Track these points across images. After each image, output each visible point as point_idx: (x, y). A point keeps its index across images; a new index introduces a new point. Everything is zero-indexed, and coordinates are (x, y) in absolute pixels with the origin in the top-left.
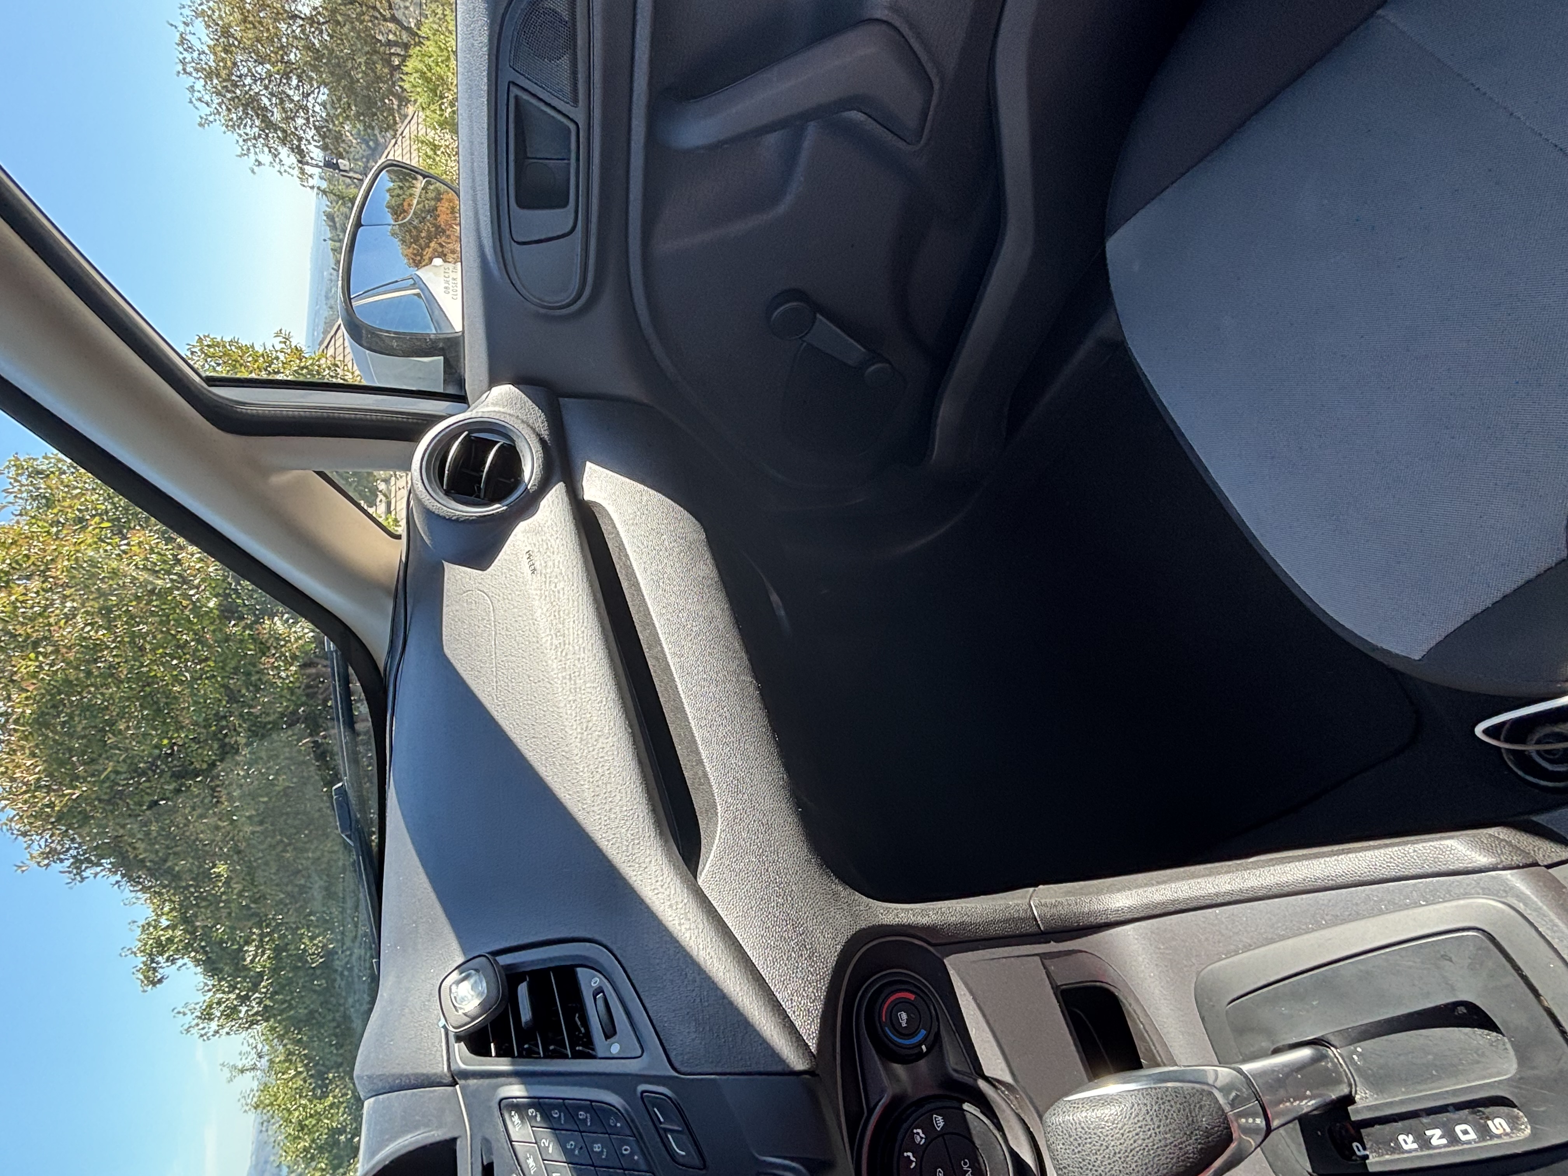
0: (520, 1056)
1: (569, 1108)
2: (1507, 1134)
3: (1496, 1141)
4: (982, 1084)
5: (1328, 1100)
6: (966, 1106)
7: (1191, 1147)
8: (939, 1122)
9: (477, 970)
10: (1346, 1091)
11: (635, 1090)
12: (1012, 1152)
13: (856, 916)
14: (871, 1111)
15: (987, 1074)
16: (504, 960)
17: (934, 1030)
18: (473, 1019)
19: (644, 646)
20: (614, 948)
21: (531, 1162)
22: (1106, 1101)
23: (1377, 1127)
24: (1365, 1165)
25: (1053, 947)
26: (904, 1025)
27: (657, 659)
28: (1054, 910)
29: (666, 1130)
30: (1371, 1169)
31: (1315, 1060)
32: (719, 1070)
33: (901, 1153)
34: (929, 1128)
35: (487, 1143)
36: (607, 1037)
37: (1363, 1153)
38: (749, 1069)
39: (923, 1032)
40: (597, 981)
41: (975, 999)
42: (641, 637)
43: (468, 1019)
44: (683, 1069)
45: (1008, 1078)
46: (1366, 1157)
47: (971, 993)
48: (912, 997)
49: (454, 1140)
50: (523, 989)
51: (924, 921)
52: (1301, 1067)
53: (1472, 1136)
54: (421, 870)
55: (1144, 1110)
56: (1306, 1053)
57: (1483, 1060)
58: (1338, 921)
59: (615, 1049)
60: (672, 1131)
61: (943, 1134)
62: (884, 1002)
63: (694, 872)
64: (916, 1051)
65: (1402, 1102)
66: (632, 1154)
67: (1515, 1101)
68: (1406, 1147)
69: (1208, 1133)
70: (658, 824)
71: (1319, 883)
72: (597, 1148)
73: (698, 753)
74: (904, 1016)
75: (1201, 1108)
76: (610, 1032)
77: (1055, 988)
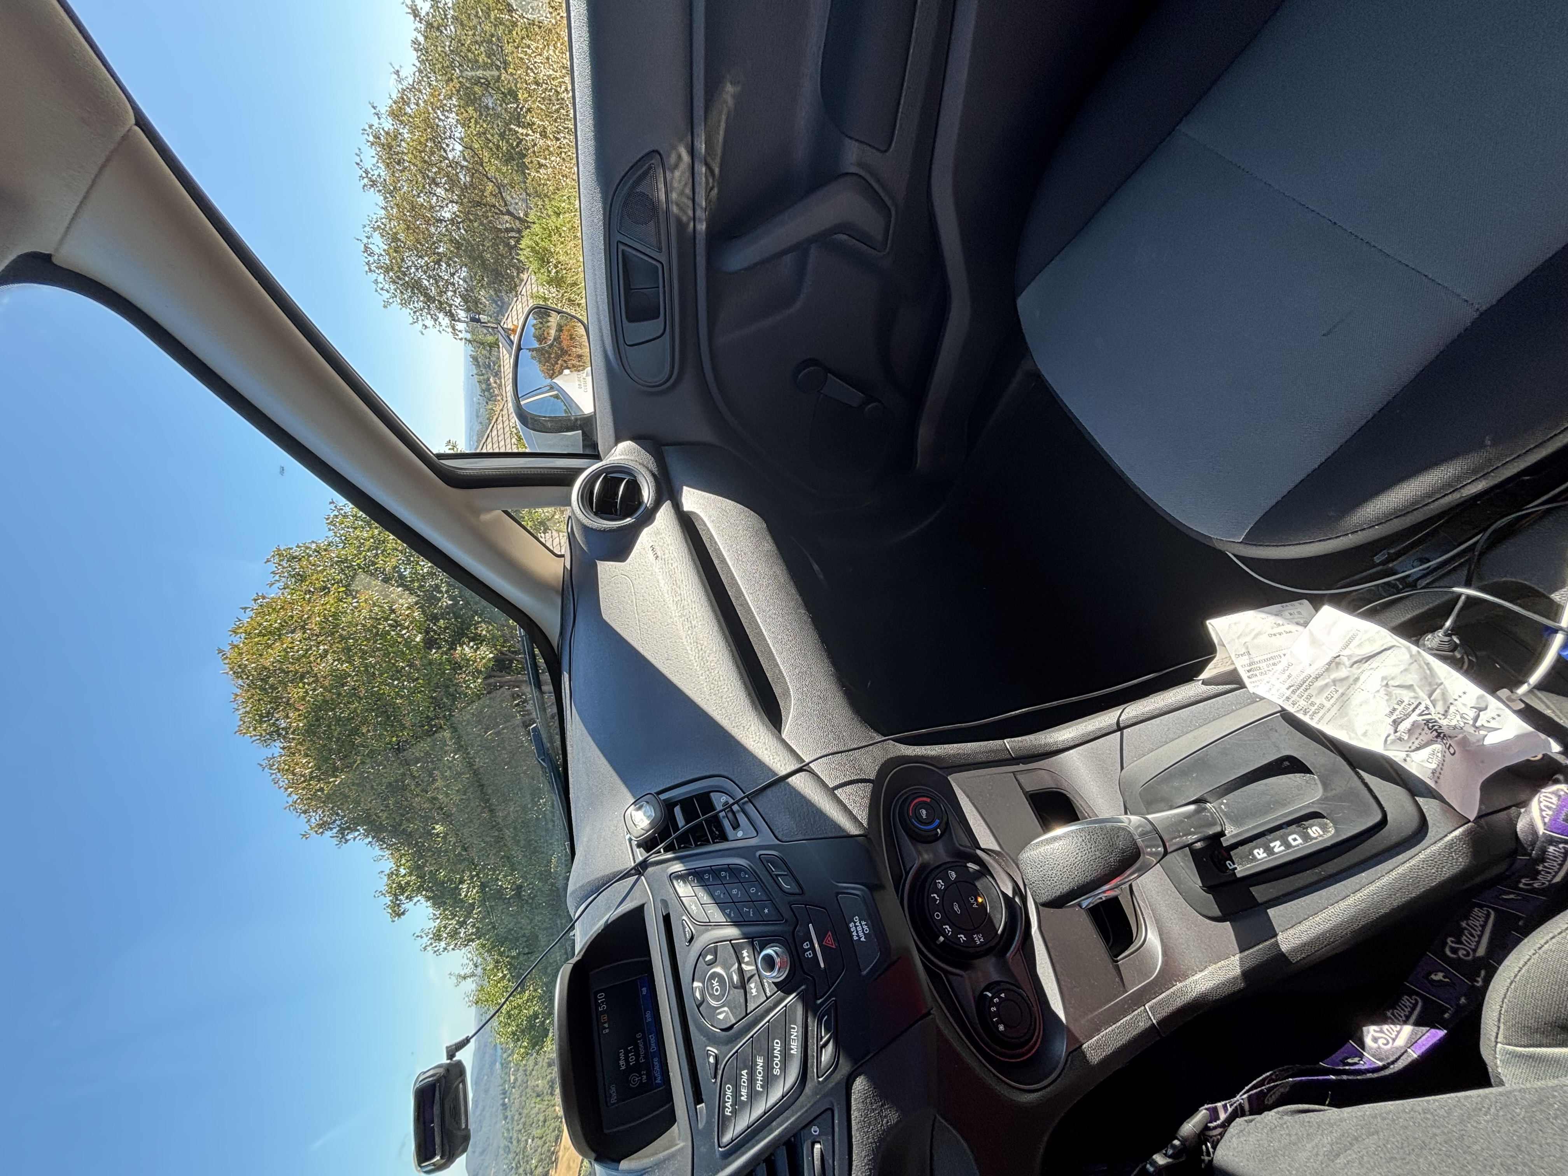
0: (680, 848)
1: (715, 872)
2: (1321, 836)
3: (1314, 841)
4: (979, 852)
5: (1206, 834)
6: (969, 865)
7: (1113, 859)
8: (953, 875)
9: (647, 802)
10: (1219, 829)
11: (755, 856)
12: (1002, 892)
13: (886, 751)
14: (907, 874)
15: (983, 846)
16: (663, 797)
17: (945, 819)
18: (648, 831)
19: (733, 599)
20: (733, 778)
21: (693, 907)
22: (1055, 839)
23: (1240, 848)
24: (1235, 874)
25: (1022, 767)
26: (924, 817)
27: (741, 605)
28: (1020, 744)
29: (777, 875)
30: (1239, 875)
31: (1197, 812)
32: (807, 837)
33: (929, 895)
34: (946, 879)
35: (665, 903)
36: (734, 829)
37: (1233, 866)
38: (826, 836)
39: (938, 821)
40: (724, 798)
41: (971, 801)
42: (730, 593)
43: (643, 832)
44: (784, 839)
45: (997, 848)
46: (1236, 868)
47: (968, 797)
48: (929, 800)
49: (642, 907)
50: (677, 810)
51: (933, 753)
52: (1189, 816)
53: (1300, 841)
54: (601, 755)
55: (1081, 840)
56: (1192, 807)
57: (1302, 792)
58: (1207, 721)
59: (740, 834)
60: (780, 875)
61: (955, 882)
62: (910, 804)
63: (780, 732)
64: (934, 832)
65: (1254, 827)
66: (757, 892)
67: (1325, 815)
68: (1259, 857)
69: (1123, 851)
70: (753, 703)
71: (1193, 699)
72: (734, 892)
73: (775, 660)
74: (924, 812)
75: (1118, 837)
76: (736, 826)
77: (1026, 793)
